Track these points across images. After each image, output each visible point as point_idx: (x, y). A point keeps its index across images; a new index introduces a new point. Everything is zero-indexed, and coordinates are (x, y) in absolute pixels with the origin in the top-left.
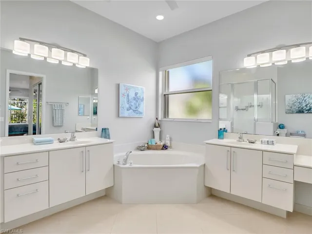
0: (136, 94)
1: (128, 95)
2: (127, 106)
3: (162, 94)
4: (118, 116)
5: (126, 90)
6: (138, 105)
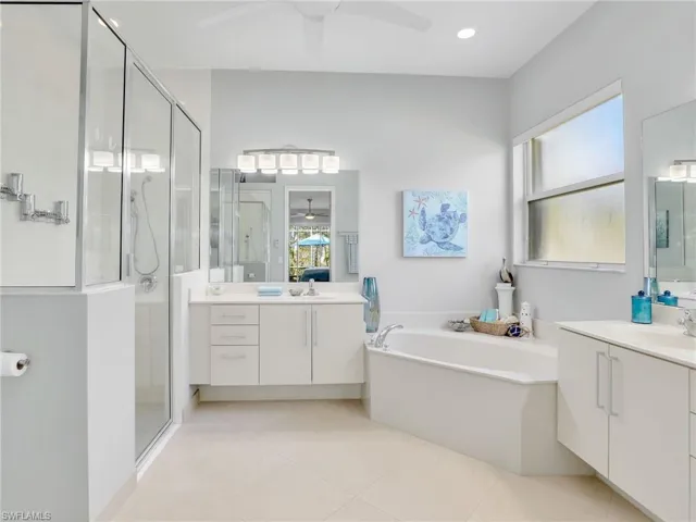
0: (444, 208)
1: (423, 212)
3: (524, 199)
4: (401, 255)
5: (419, 202)
6: (449, 231)
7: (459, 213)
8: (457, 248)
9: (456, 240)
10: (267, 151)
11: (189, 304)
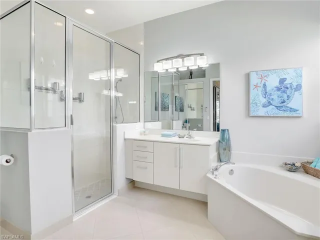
0: (282, 81)
1: (265, 85)
2: (264, 101)
4: (248, 115)
5: (262, 78)
6: (286, 98)
7: (295, 84)
8: (292, 110)
9: (292, 104)
10: (167, 59)
11: (125, 139)
